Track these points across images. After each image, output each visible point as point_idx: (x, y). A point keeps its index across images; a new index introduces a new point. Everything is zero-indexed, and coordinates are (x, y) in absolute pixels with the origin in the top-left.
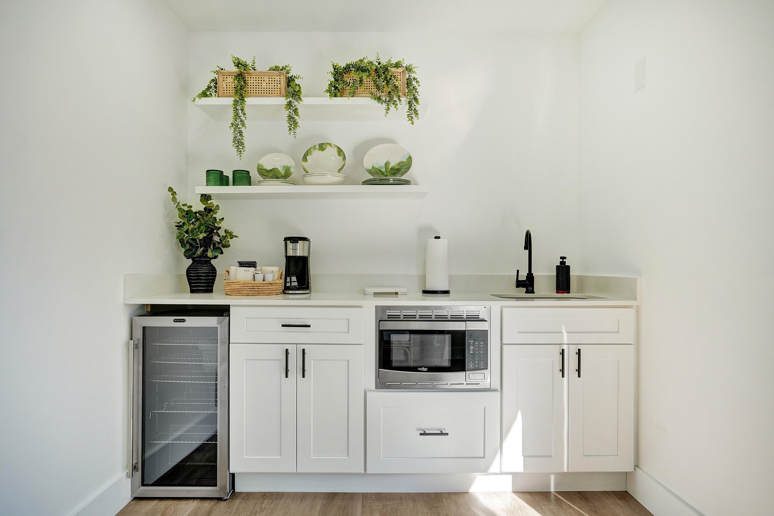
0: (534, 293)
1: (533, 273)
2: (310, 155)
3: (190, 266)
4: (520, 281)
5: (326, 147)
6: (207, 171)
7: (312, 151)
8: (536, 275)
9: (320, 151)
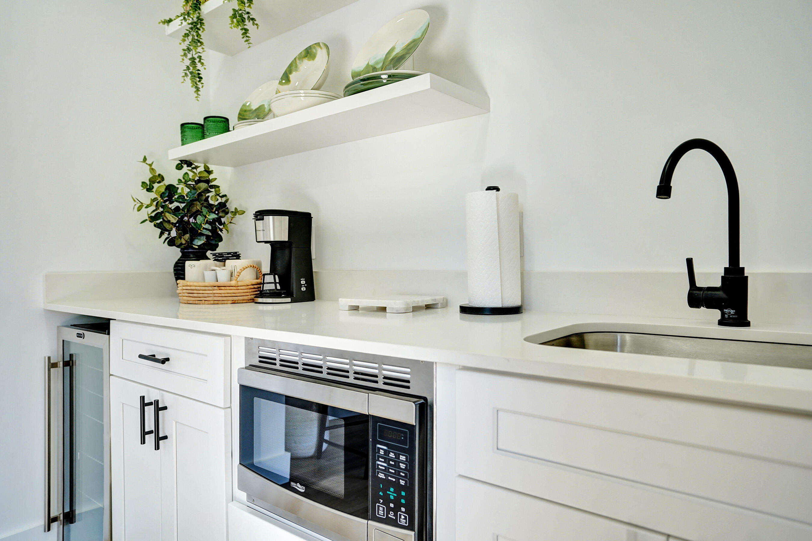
0: (747, 324)
1: (743, 268)
2: (296, 70)
3: (179, 260)
4: (701, 289)
5: (316, 50)
6: (182, 125)
7: (298, 64)
8: (753, 273)
9: (309, 61)
